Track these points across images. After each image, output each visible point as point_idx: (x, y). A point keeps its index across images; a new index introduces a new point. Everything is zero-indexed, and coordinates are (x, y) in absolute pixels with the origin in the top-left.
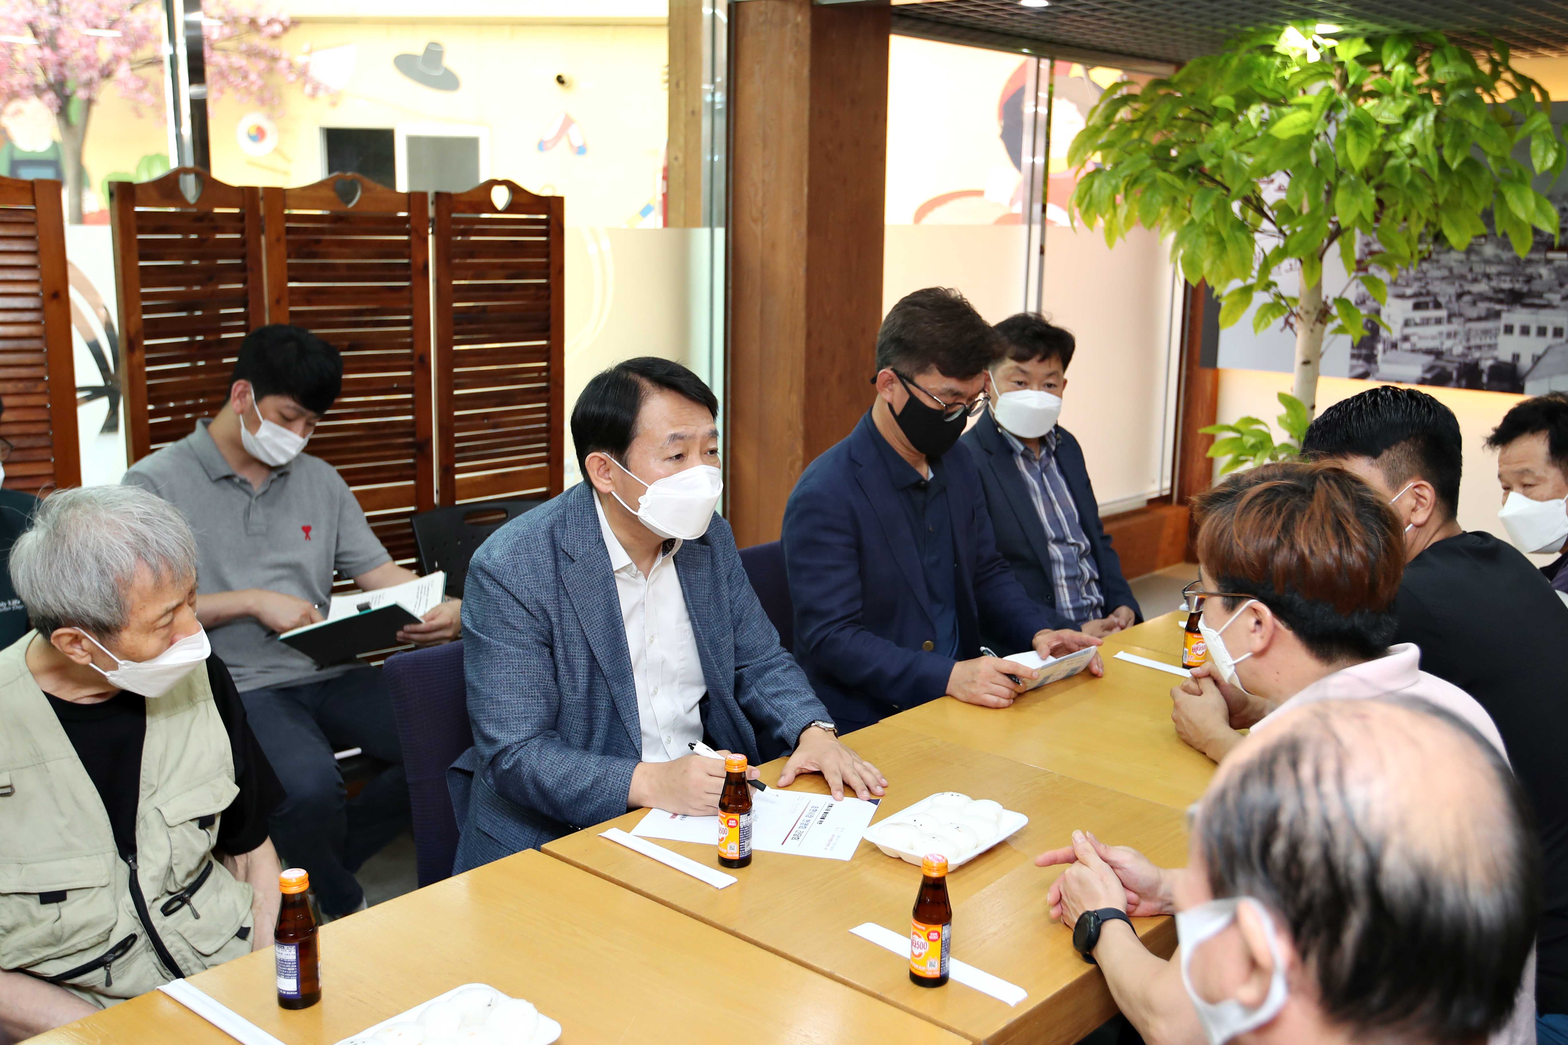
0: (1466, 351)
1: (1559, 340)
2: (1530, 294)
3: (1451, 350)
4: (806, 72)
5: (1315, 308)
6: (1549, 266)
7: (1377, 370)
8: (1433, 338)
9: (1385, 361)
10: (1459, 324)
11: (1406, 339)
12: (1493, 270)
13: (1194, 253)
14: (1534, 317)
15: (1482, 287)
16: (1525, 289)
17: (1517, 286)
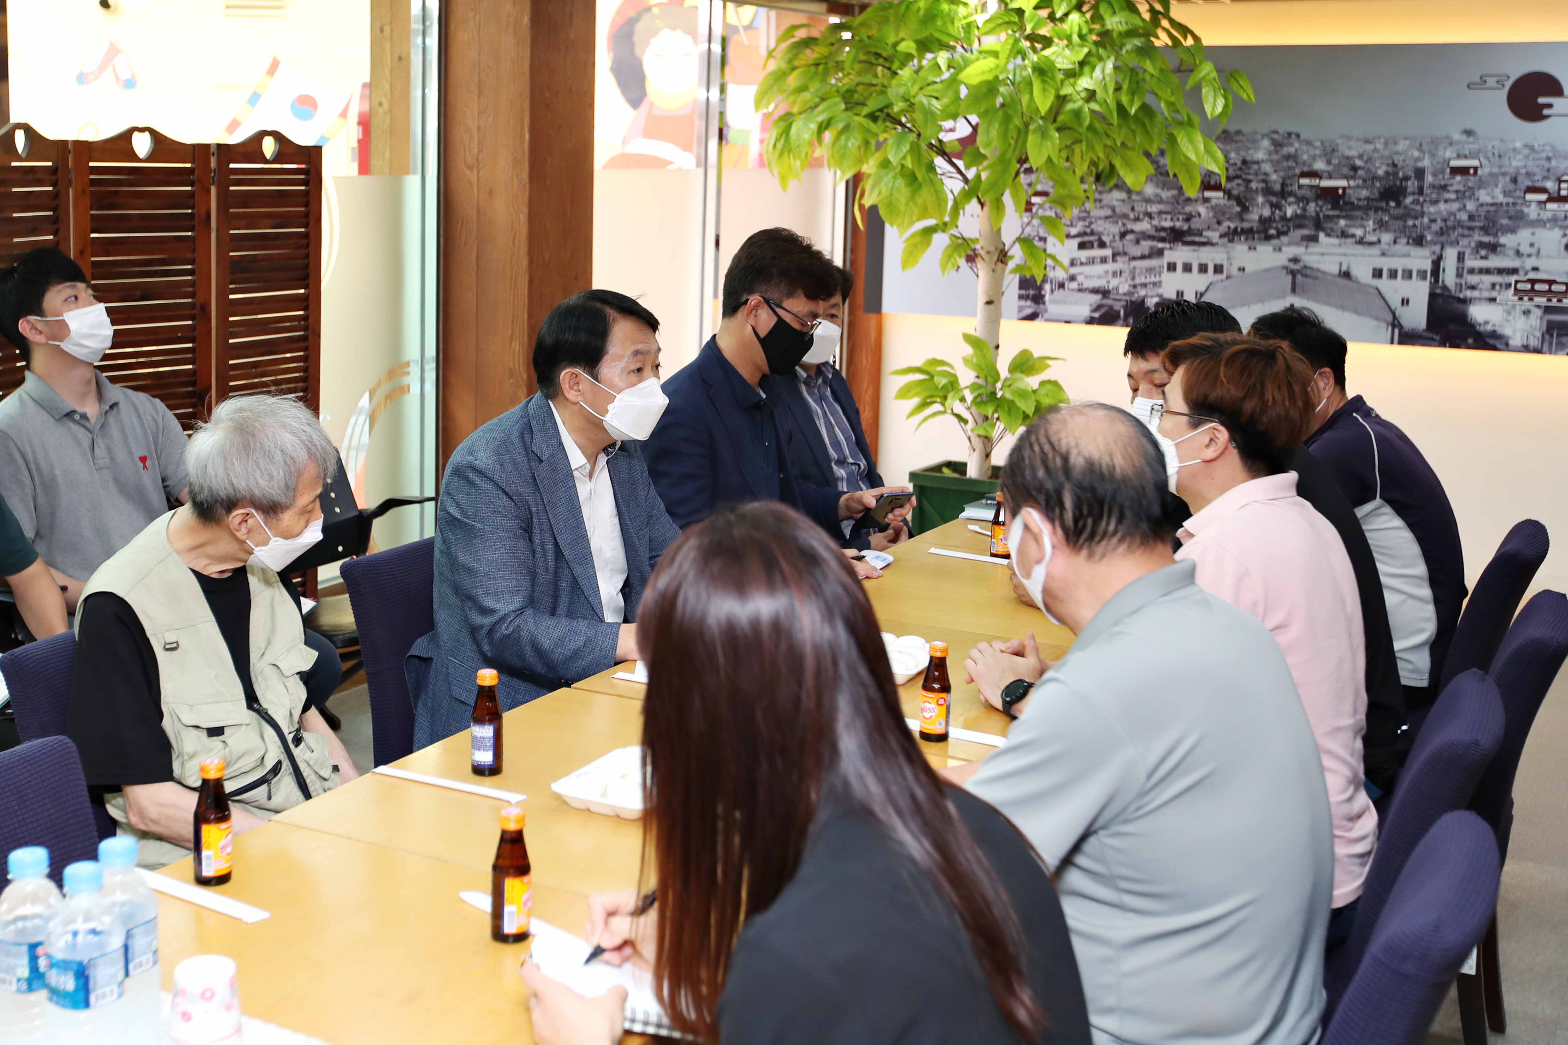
0: (1131, 289)
1: (1220, 277)
2: (1190, 232)
3: (1117, 288)
4: (526, 20)
5: (996, 248)
6: (1207, 205)
7: (1046, 311)
8: (1100, 277)
9: (1053, 302)
10: (1124, 263)
11: (1072, 278)
12: (1154, 208)
13: (891, 195)
14: (1196, 254)
15: (1144, 226)
16: (1185, 227)
17: (1178, 224)
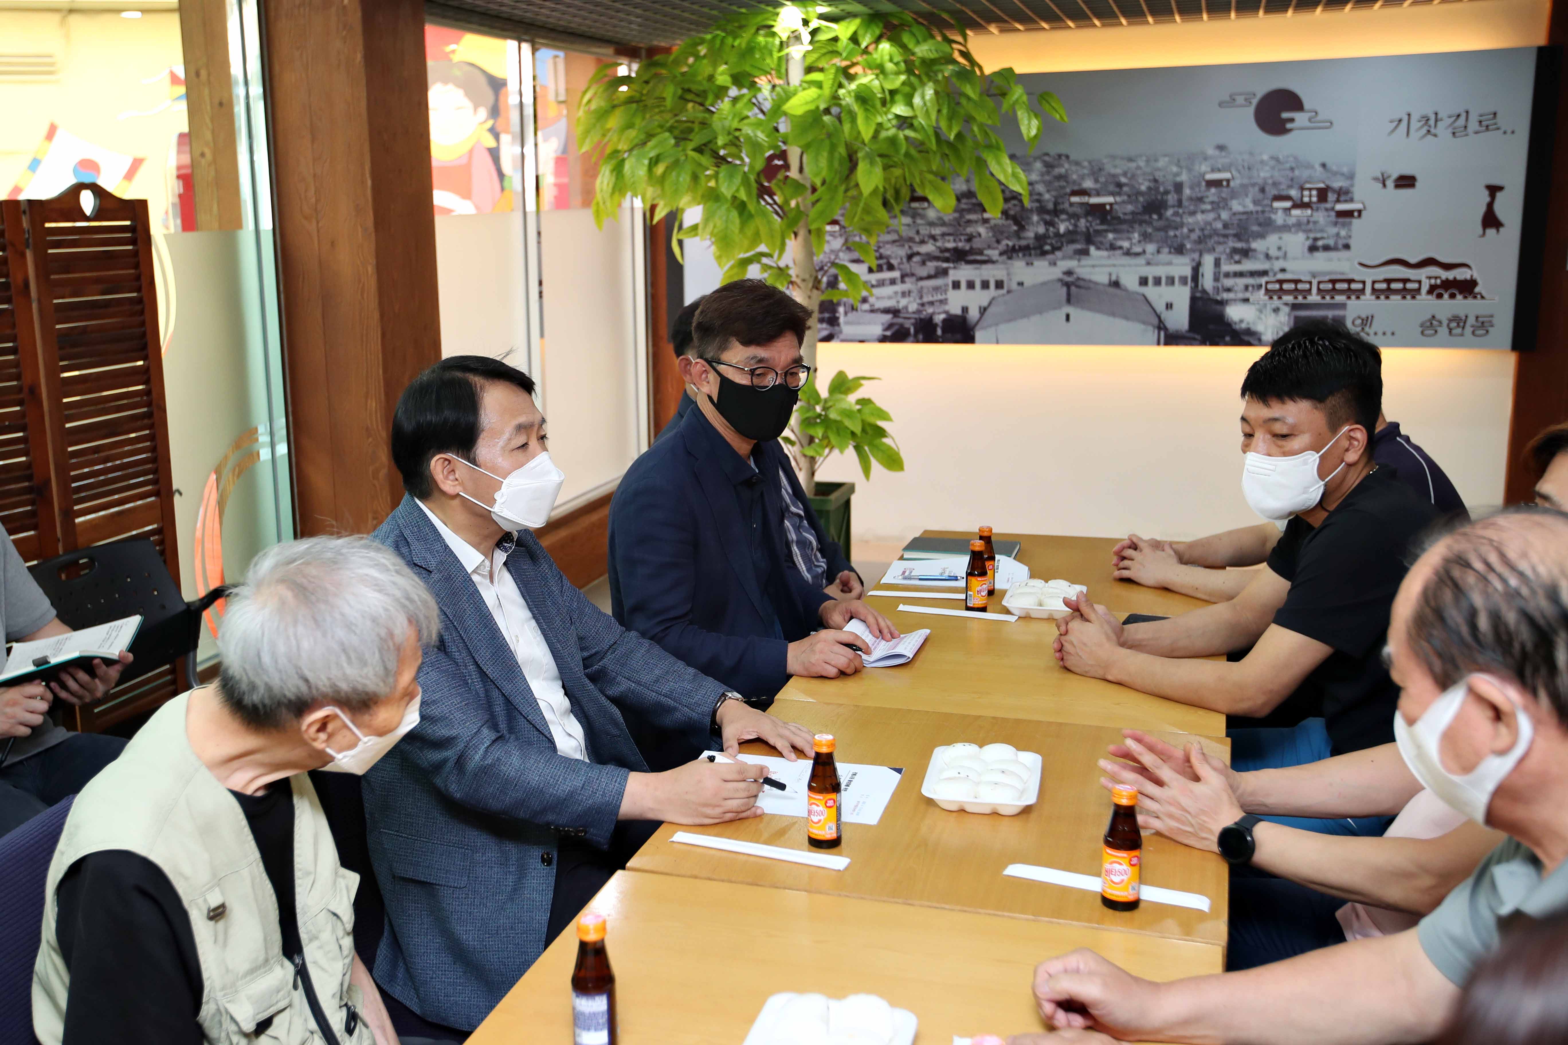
0: (921, 308)
1: (1001, 292)
2: (972, 251)
3: (906, 308)
5: (811, 276)
6: (987, 225)
7: (841, 332)
8: (890, 298)
9: (847, 323)
10: (912, 283)
11: (864, 300)
12: (937, 231)
14: (977, 272)
15: (929, 248)
16: (967, 247)
17: (960, 245)
